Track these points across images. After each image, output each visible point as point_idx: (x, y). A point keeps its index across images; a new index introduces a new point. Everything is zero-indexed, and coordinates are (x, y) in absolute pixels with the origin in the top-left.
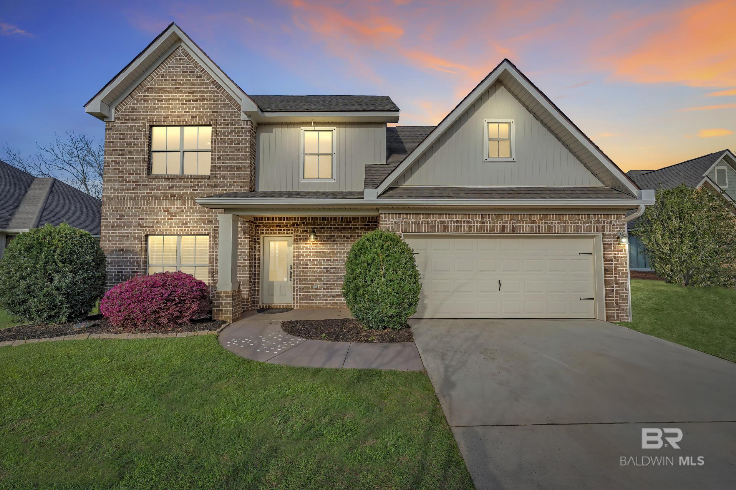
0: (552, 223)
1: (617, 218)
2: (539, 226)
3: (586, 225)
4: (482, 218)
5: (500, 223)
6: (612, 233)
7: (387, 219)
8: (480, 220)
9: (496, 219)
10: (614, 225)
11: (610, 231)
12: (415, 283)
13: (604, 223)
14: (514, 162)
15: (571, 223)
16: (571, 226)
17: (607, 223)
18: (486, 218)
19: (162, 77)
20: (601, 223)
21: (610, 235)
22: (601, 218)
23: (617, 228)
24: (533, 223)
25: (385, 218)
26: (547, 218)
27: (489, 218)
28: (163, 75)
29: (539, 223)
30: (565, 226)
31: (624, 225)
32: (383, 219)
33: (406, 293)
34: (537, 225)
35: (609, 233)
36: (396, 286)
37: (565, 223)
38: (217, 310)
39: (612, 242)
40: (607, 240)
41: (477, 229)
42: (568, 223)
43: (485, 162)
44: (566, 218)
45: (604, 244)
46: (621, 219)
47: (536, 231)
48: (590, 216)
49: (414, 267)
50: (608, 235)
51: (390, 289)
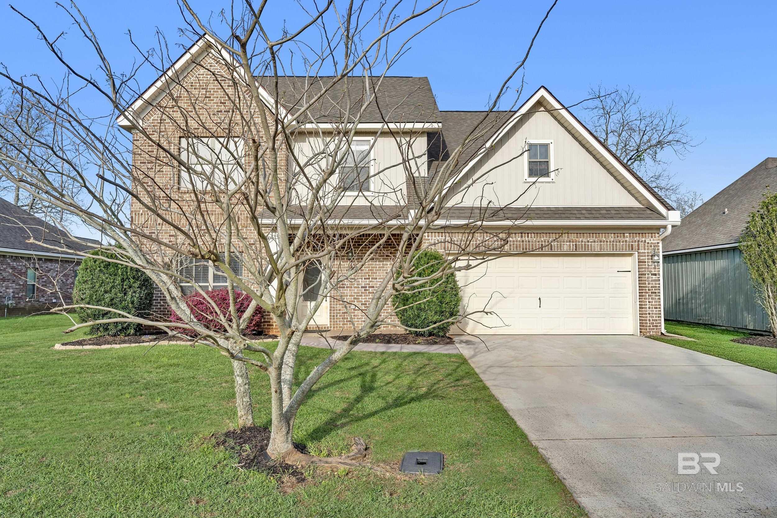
0: (588, 242)
1: (652, 237)
2: (576, 244)
3: (622, 243)
4: (522, 237)
5: (539, 242)
6: (646, 251)
7: (430, 238)
8: (519, 239)
9: (534, 237)
10: (648, 243)
11: (645, 249)
12: (455, 296)
13: (639, 241)
14: (553, 182)
15: (607, 242)
16: (607, 245)
17: (642, 241)
18: (525, 237)
19: (191, 86)
20: (635, 241)
21: (645, 253)
22: (636, 237)
23: (651, 246)
24: (570, 241)
25: (428, 236)
26: (584, 237)
27: (528, 237)
28: (192, 83)
29: (576, 241)
30: (601, 245)
31: (658, 243)
32: (427, 238)
33: (447, 303)
34: (574, 243)
35: (644, 251)
36: (439, 296)
37: (601, 241)
38: (268, 325)
39: (646, 260)
40: (642, 258)
41: (517, 247)
42: (604, 242)
43: (525, 182)
44: (602, 237)
45: (639, 262)
46: (655, 237)
47: (573, 249)
48: (626, 235)
49: (455, 282)
50: (643, 253)
51: (435, 299)
